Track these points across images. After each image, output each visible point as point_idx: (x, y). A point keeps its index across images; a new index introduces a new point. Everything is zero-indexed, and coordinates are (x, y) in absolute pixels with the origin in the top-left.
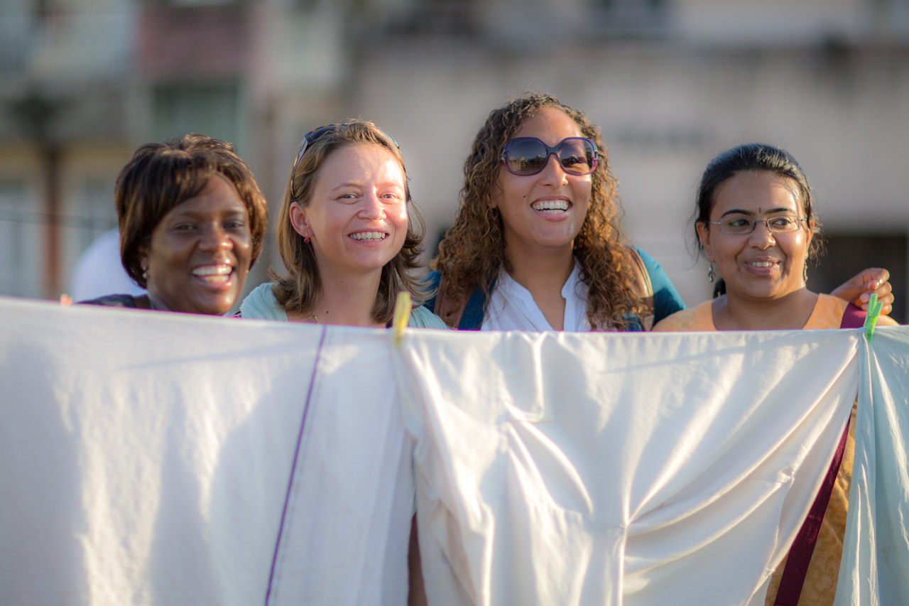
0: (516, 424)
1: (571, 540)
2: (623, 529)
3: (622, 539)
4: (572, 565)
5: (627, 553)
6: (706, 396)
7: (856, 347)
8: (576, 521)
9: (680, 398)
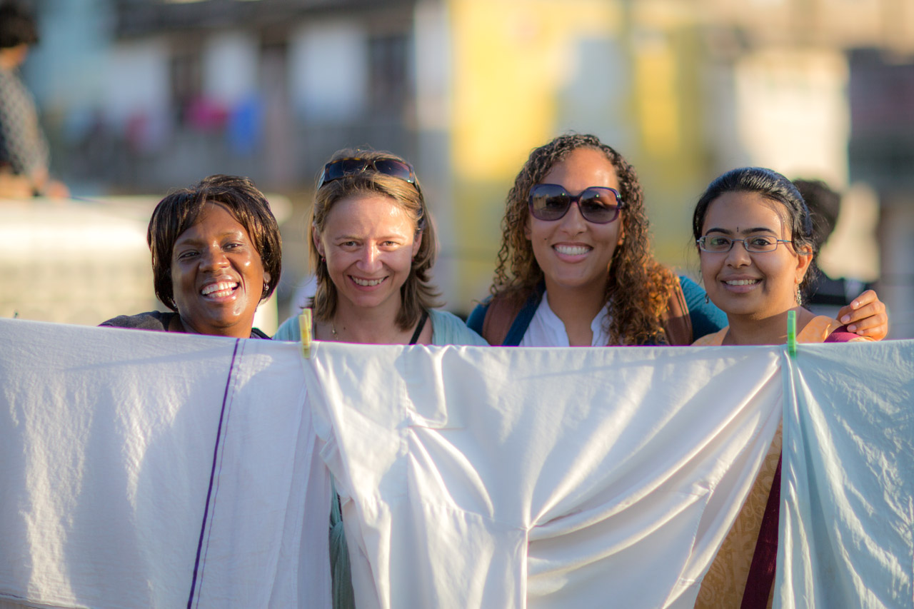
0: (418, 429)
1: (471, 539)
2: (524, 532)
3: (523, 541)
4: (471, 563)
5: (529, 555)
6: (611, 408)
7: (777, 363)
8: (476, 522)
9: (585, 409)
